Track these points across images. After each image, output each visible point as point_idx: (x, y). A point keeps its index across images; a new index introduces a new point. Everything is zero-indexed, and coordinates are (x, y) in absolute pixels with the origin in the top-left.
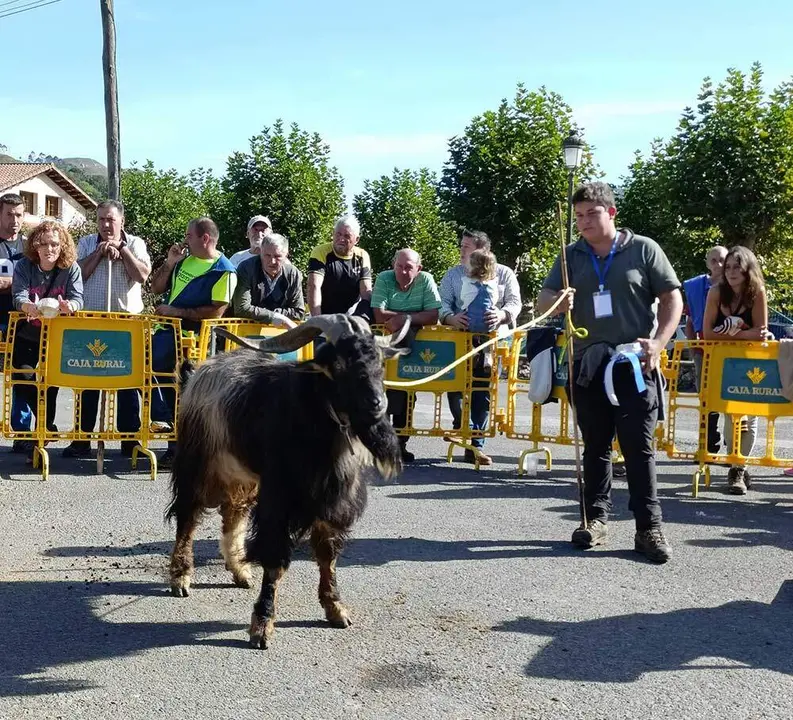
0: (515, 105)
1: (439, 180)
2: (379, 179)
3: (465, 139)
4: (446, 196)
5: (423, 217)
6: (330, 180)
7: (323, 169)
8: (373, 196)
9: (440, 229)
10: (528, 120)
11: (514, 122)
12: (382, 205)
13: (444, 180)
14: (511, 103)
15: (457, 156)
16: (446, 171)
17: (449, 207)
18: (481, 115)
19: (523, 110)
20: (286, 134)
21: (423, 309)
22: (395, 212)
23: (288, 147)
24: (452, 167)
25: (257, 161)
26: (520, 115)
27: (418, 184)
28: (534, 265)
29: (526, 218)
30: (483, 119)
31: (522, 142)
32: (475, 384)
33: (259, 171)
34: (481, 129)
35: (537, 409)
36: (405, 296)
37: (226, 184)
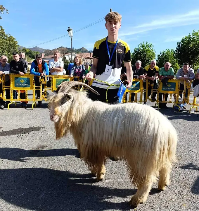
0: (192, 35)
1: (175, 50)
2: (163, 51)
3: (181, 42)
4: (176, 54)
5: (171, 58)
6: (153, 52)
7: (152, 50)
8: (161, 55)
9: (175, 60)
10: (195, 37)
11: (191, 38)
12: (163, 56)
13: (176, 51)
14: (191, 34)
15: (179, 46)
16: (176, 49)
17: (176, 56)
18: (184, 37)
19: (194, 35)
20: (145, 44)
21: (170, 75)
22: (165, 57)
23: (145, 46)
24: (177, 48)
25: (139, 49)
26: (193, 36)
27: (170, 52)
28: (194, 67)
29: (193, 57)
30: (185, 38)
31: (193, 42)
32: (180, 92)
33: (140, 51)
34: (184, 40)
35: (194, 98)
36: (167, 72)
37: (133, 53)
